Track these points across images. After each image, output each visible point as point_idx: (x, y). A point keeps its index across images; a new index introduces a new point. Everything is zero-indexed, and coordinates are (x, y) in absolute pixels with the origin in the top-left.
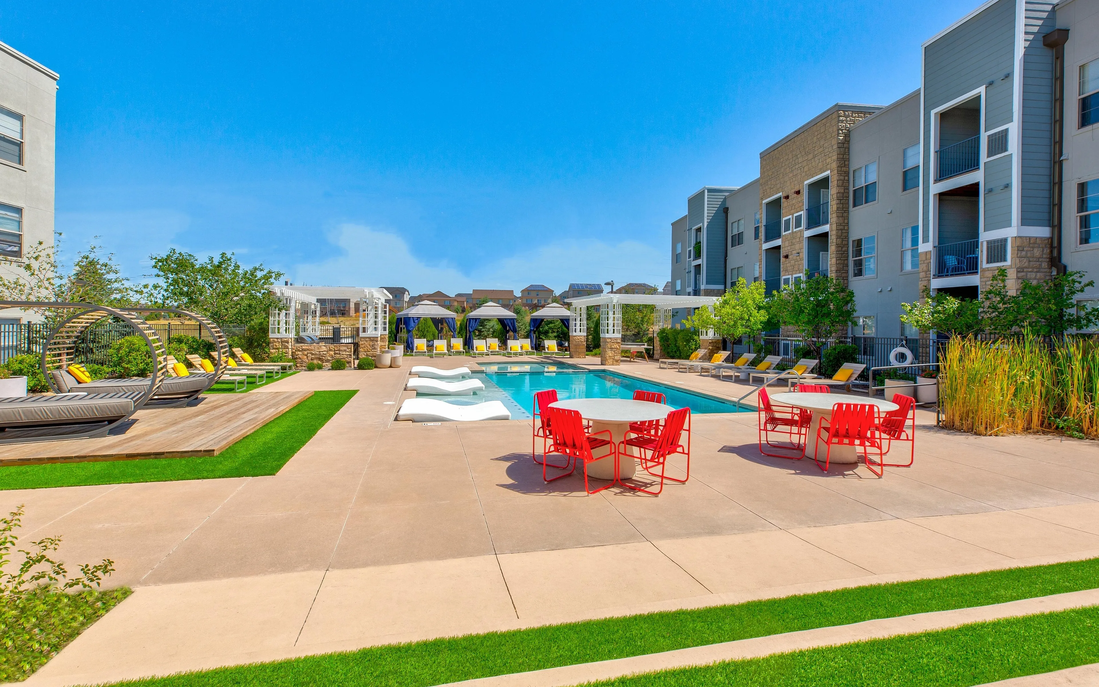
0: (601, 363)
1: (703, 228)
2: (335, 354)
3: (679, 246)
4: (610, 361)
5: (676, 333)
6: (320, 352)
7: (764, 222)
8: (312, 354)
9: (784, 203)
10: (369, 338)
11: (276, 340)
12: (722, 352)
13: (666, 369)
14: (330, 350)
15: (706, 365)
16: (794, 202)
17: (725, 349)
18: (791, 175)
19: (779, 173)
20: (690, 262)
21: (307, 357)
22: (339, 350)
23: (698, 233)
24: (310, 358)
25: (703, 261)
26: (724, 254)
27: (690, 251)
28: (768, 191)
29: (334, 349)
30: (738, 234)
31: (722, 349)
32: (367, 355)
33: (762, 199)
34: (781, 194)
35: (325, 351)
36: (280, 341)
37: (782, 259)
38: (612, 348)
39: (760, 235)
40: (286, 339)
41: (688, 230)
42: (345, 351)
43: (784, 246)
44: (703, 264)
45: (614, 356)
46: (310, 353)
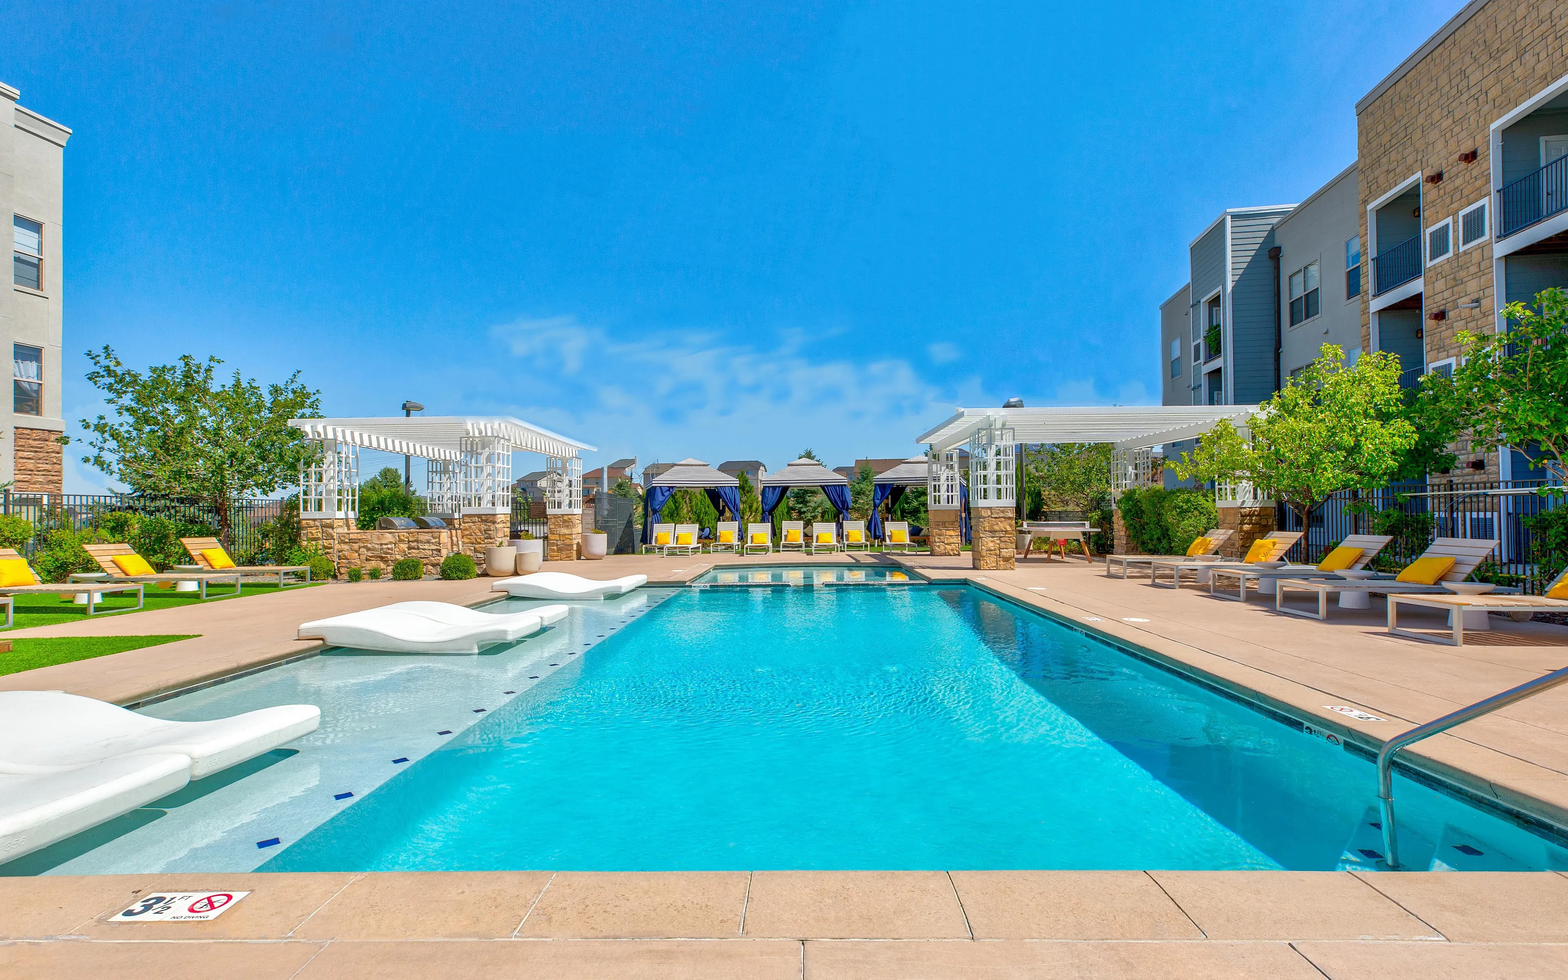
0: (974, 564)
1: (1224, 296)
2: (409, 548)
3: (1176, 345)
4: (991, 560)
5: (1159, 498)
6: (381, 544)
7: (1372, 252)
8: (368, 549)
9: (1429, 193)
10: (479, 516)
11: (311, 523)
12: (1277, 533)
13: (1121, 578)
14: (401, 541)
15: (1232, 567)
16: (1458, 182)
17: (1282, 527)
18: (1446, 123)
19: (1409, 131)
20: (1197, 369)
21: (359, 555)
22: (417, 541)
23: (1214, 309)
24: (363, 557)
25: (1225, 362)
26: (1273, 342)
27: (1197, 347)
28: (1381, 180)
29: (408, 538)
30: (1307, 295)
31: (1275, 527)
32: (476, 551)
33: (1365, 202)
34: (1418, 175)
35: (391, 543)
36: (318, 524)
37: (1428, 324)
38: (993, 531)
39: (1362, 281)
40: (328, 521)
41: (1192, 306)
42: (428, 542)
43: (1431, 293)
44: (1226, 367)
45: (1000, 549)
46: (364, 547)
